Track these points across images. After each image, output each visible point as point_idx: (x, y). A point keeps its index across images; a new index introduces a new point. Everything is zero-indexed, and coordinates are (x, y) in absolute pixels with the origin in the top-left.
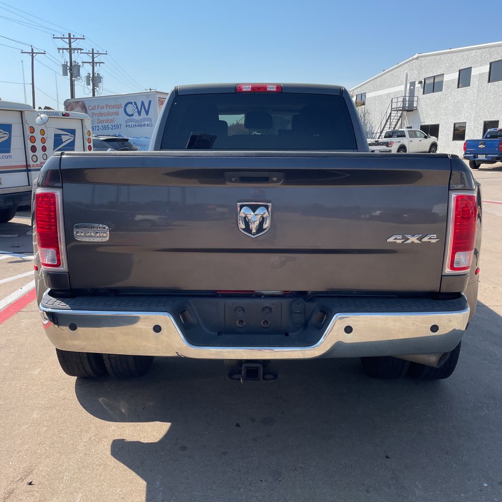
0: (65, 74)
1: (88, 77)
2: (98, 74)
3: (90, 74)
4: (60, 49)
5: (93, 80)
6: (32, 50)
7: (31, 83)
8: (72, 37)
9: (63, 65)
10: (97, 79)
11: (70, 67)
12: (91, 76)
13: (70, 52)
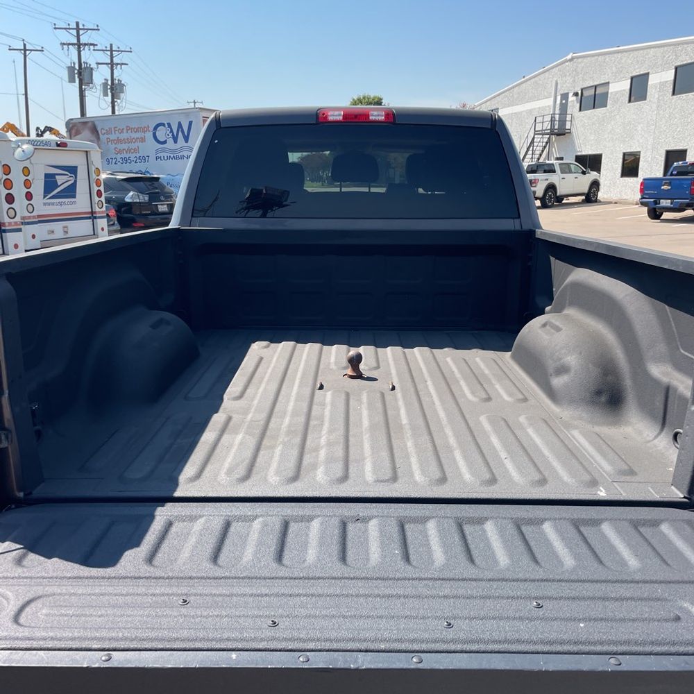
0: (72, 80)
1: (105, 85)
2: (119, 80)
3: (107, 80)
4: (64, 44)
5: (112, 89)
6: (25, 45)
7: (24, 92)
8: (81, 27)
9: (69, 67)
10: (118, 87)
11: (78, 71)
12: (110, 83)
13: (79, 48)
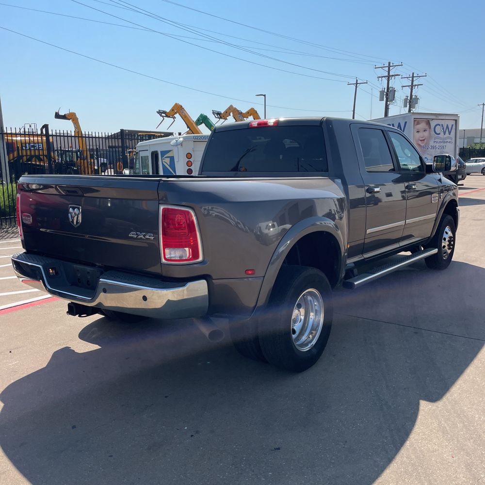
0: (382, 99)
1: (406, 100)
2: (415, 96)
3: (408, 97)
4: (380, 77)
5: (410, 102)
6: (357, 81)
7: (353, 110)
8: (391, 65)
9: (381, 91)
10: (414, 101)
11: (386, 93)
12: (409, 98)
13: (389, 78)
